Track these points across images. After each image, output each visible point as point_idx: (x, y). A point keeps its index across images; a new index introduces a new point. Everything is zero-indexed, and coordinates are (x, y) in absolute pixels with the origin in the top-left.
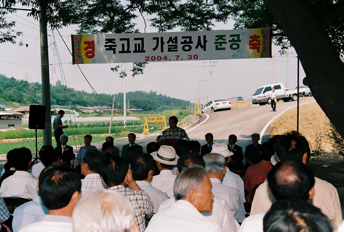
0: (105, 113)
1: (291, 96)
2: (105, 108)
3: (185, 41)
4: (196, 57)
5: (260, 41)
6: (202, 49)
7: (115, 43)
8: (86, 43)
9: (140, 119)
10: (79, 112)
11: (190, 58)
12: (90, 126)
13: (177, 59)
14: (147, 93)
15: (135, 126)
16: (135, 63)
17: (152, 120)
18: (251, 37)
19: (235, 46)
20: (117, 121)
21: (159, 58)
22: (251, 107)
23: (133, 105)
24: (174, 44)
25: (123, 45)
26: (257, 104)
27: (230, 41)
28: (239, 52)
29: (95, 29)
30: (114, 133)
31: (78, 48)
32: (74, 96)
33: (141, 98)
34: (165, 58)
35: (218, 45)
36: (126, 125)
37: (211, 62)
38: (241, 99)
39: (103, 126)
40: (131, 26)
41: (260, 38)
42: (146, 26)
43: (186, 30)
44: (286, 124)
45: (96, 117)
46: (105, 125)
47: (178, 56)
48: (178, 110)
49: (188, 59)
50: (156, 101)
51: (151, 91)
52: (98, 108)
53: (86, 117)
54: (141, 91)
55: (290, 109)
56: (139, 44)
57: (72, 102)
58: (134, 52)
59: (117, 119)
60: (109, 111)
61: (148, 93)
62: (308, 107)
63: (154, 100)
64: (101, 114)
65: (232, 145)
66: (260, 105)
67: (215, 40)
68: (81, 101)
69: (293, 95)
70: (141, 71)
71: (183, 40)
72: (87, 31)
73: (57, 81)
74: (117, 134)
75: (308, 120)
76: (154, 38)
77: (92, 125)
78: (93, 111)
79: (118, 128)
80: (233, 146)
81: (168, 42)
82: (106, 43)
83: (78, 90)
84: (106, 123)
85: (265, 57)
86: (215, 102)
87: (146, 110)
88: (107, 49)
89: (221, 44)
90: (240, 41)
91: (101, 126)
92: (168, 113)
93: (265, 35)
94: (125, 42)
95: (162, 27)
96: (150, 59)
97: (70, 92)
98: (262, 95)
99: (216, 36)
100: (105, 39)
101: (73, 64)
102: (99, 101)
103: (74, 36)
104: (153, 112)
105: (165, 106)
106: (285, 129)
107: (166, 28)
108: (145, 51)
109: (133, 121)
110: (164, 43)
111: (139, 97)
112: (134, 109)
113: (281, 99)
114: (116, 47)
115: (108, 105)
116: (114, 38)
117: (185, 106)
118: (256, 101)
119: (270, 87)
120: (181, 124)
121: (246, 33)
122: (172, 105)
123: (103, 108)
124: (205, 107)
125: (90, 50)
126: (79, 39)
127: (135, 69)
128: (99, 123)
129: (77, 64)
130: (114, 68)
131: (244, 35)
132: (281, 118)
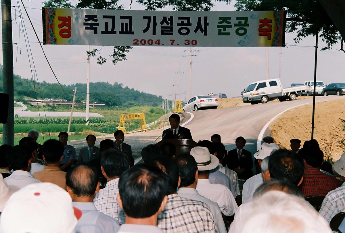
0: (60, 107)
1: (289, 95)
2: (59, 101)
3: (183, 22)
4: (194, 42)
5: (272, 26)
6: (202, 33)
7: (97, 22)
8: (60, 18)
9: (103, 116)
10: (27, 105)
11: (187, 43)
12: (42, 123)
13: (172, 44)
14: (111, 85)
15: (98, 124)
16: (117, 47)
17: (129, 117)
18: (261, 21)
19: (241, 32)
20: (76, 117)
21: (150, 42)
22: (238, 107)
23: (93, 99)
24: (169, 25)
25: (107, 24)
26: (248, 103)
27: (236, 25)
28: (246, 38)
29: (68, 3)
30: (73, 131)
31: (51, 25)
32: (20, 85)
33: (104, 90)
34: (157, 42)
35: (221, 29)
36: (88, 122)
37: (191, 51)
38: (225, 96)
39: (59, 123)
40: (113, 2)
41: (271, 22)
42: (132, 2)
43: (179, 10)
44: (286, 127)
45: (49, 111)
46: (61, 122)
47: (174, 41)
48: (149, 107)
49: (185, 44)
50: (121, 95)
51: (116, 83)
52: (51, 101)
53: (36, 111)
55: (290, 110)
56: (126, 24)
57: (18, 92)
58: (120, 33)
59: (78, 114)
60: (65, 104)
61: (113, 85)
63: (119, 93)
64: (55, 108)
66: (252, 104)
67: (219, 22)
68: (29, 91)
69: (290, 94)
70: (123, 57)
71: (180, 22)
72: (57, 4)
74: (77, 133)
76: (145, 18)
77: (44, 121)
78: (44, 104)
79: (78, 125)
81: (162, 23)
82: (86, 20)
83: (25, 78)
84: (62, 120)
85: (276, 46)
86: (199, 98)
87: (109, 105)
88: (87, 28)
89: (225, 27)
90: (248, 25)
91: (56, 122)
92: (137, 110)
93: (278, 19)
94: (110, 21)
95: (150, 4)
96: (139, 42)
97: (16, 80)
98: (254, 92)
99: (220, 18)
100: (85, 15)
101: (44, 44)
102: (52, 92)
103: (46, 10)
104: (118, 109)
105: (133, 102)
106: (286, 134)
107: (155, 5)
108: (133, 32)
109: (96, 118)
110: (156, 24)
111: (101, 89)
112: (95, 103)
113: (276, 98)
114: (98, 25)
115: (63, 98)
116: (95, 14)
117: (156, 103)
118: (248, 99)
119: (265, 83)
120: (158, 124)
121: (255, 16)
122: (140, 100)
123: (57, 101)
124: (186, 104)
125: (66, 28)
126: (51, 14)
127: (115, 54)
128: (54, 119)
129: (49, 44)
130: (91, 52)
131: (253, 18)
132: (280, 120)
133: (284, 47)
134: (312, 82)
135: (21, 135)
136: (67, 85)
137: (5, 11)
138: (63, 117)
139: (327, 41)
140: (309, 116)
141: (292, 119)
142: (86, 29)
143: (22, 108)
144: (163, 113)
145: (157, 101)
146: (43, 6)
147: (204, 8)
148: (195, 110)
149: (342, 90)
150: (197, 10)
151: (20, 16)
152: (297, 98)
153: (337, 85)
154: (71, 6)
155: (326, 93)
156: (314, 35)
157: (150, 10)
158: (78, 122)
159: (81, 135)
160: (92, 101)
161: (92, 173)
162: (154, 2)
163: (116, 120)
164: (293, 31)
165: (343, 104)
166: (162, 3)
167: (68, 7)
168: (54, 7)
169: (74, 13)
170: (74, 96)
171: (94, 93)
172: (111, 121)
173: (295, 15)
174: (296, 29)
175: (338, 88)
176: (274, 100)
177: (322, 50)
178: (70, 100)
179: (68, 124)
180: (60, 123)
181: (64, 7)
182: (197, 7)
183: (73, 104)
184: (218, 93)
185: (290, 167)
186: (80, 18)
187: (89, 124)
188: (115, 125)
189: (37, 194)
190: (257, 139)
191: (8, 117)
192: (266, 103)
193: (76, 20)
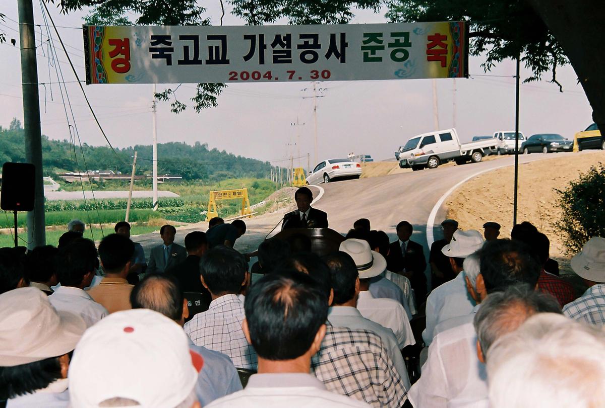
0: (111, 183)
1: (471, 154)
2: (109, 174)
3: (306, 43)
4: (326, 74)
5: (447, 45)
6: (338, 59)
7: (170, 45)
8: (112, 42)
9: (179, 196)
10: (59, 182)
11: (315, 76)
12: (85, 208)
13: (291, 78)
14: (190, 146)
15: (172, 208)
16: (201, 85)
17: (223, 195)
18: (430, 38)
19: (400, 55)
20: (136, 198)
21: (256, 76)
22: (391, 175)
23: (163, 170)
24: (285, 48)
25: (186, 49)
26: (408, 169)
27: (390, 45)
28: (408, 66)
29: (123, 17)
30: (134, 221)
31: (98, 52)
32: (48, 151)
33: (179, 155)
34: (267, 75)
35: (368, 53)
36: (157, 206)
37: (315, 89)
38: (370, 159)
39: (110, 208)
40: (195, 14)
41: (446, 40)
42: (224, 14)
43: (298, 24)
44: (470, 204)
45: (94, 190)
46: (113, 206)
47: (293, 72)
48: (251, 179)
49: (312, 77)
50: (206, 161)
51: (197, 143)
52: (96, 175)
53: (73, 191)
54: (177, 142)
55: (474, 177)
56: (217, 48)
58: (208, 62)
59: (140, 194)
60: (119, 179)
61: (192, 147)
62: (505, 173)
63: (203, 160)
64: (104, 186)
65: (404, 241)
66: (414, 170)
67: (363, 41)
68: (62, 159)
69: (473, 153)
70: (212, 101)
71: (302, 42)
72: (105, 19)
73: (12, 120)
74: (140, 223)
75: (508, 198)
76: (246, 37)
77: (89, 205)
78: (87, 179)
79: (140, 211)
80: (406, 243)
81: (273, 45)
82: (153, 44)
83: (55, 140)
84: (116, 203)
86: (331, 163)
87: (188, 179)
88: (154, 56)
89: (373, 49)
90: (410, 45)
91: (105, 207)
92: (232, 184)
94: (191, 44)
95: (254, 16)
96: (238, 77)
98: (417, 150)
99: (365, 35)
100: (152, 36)
101: (88, 83)
102: (98, 161)
103: (89, 29)
104: (202, 183)
105: (224, 172)
106: (469, 214)
107: (261, 17)
108: (229, 60)
109: (168, 200)
110: (265, 47)
111: (174, 154)
112: (166, 176)
113: (451, 159)
114: (173, 51)
115: (115, 169)
116: (168, 34)
117: (262, 172)
118: (407, 162)
119: (433, 136)
120: (269, 205)
121: (421, 29)
122: (236, 169)
123: (105, 174)
124: (311, 172)
125: (122, 57)
126: (98, 35)
127: (200, 96)
128: (103, 202)
129: (96, 83)
130: (161, 93)
131: (417, 34)
132: (460, 193)
133: (468, 78)
134: (505, 133)
135: (52, 229)
136: (120, 149)
137: (25, 33)
138: (118, 199)
139: (533, 67)
140: (504, 186)
141: (478, 192)
142: (153, 58)
143: (52, 187)
144: (272, 188)
145: (262, 169)
146: (84, 24)
147: (339, 20)
148: (324, 182)
149: (552, 144)
150: (328, 24)
151: (49, 40)
152: (484, 158)
153: (543, 137)
154: (128, 23)
155: (526, 150)
156: (514, 58)
157: (253, 25)
158: (141, 206)
159: (145, 225)
160: (160, 172)
161: (171, 285)
162: (258, 12)
163: (200, 202)
164: (480, 53)
165: (555, 166)
166: (272, 13)
167: (123, 24)
168: (101, 24)
169: (133, 33)
170: (134, 166)
171: (164, 160)
172: (192, 202)
173: (481, 28)
174: (484, 49)
175: (545, 141)
176: (448, 162)
177: (526, 81)
178: (127, 172)
179: (125, 210)
180: (113, 209)
181: (117, 24)
182: (327, 18)
183: (132, 178)
184: (359, 154)
185: (518, 267)
186: (143, 42)
187: (159, 209)
188: (199, 209)
189: (129, 330)
190: (426, 225)
191: (35, 200)
192: (436, 167)
193: (138, 43)
